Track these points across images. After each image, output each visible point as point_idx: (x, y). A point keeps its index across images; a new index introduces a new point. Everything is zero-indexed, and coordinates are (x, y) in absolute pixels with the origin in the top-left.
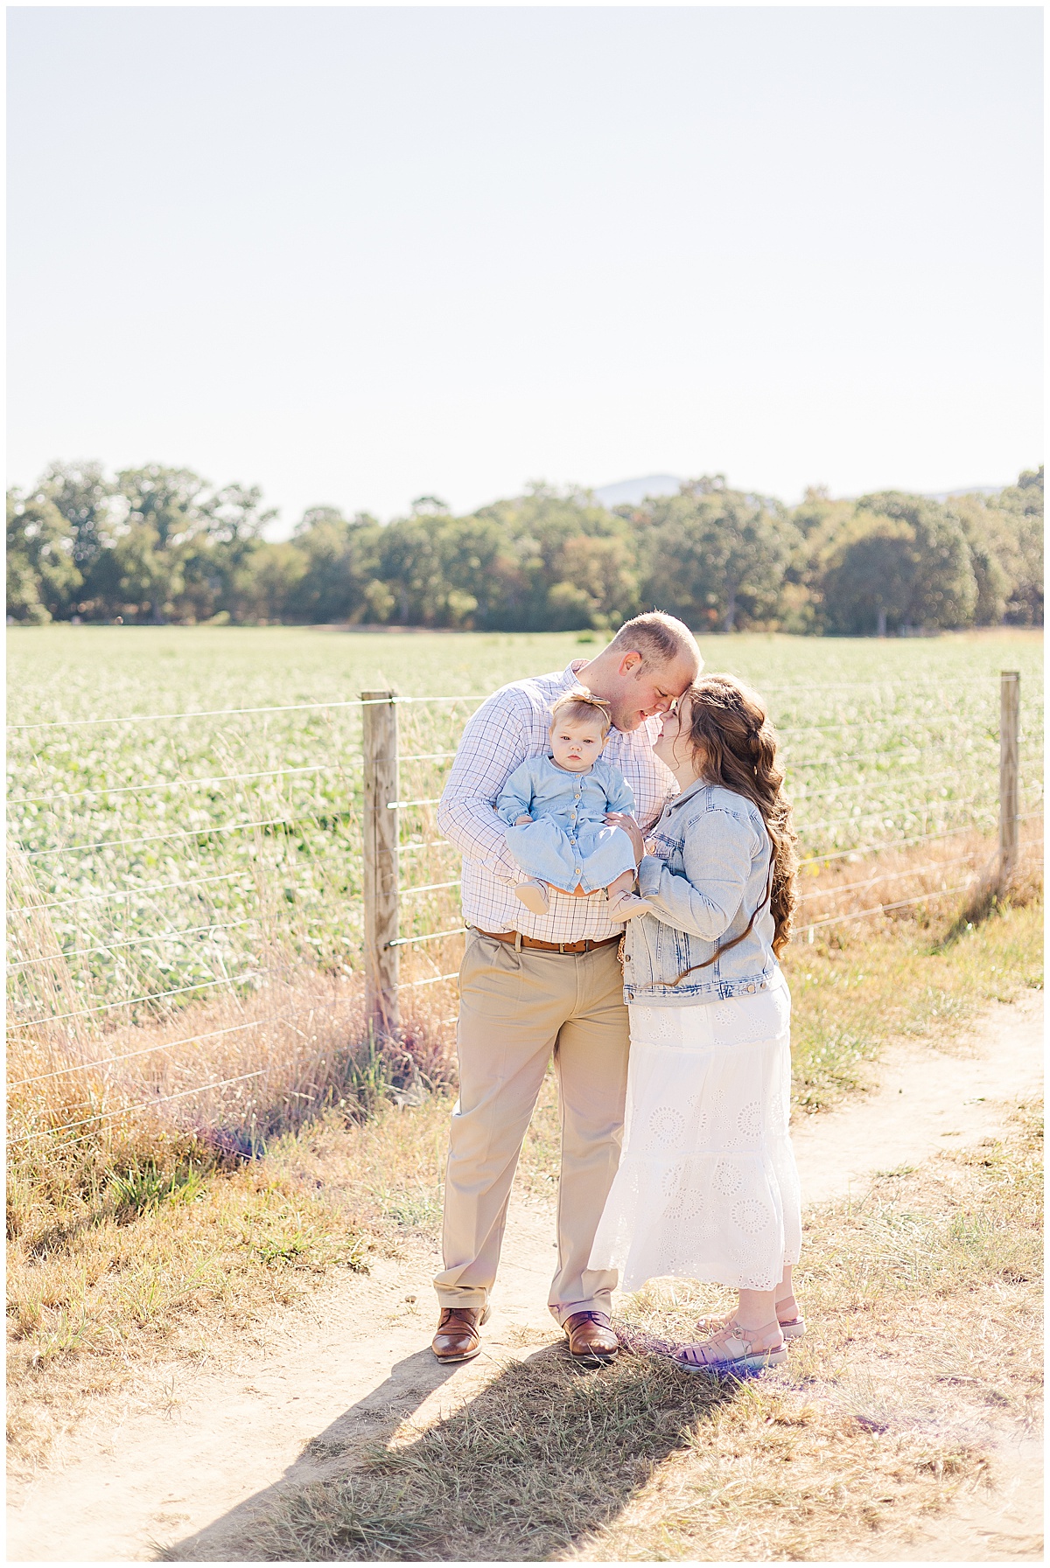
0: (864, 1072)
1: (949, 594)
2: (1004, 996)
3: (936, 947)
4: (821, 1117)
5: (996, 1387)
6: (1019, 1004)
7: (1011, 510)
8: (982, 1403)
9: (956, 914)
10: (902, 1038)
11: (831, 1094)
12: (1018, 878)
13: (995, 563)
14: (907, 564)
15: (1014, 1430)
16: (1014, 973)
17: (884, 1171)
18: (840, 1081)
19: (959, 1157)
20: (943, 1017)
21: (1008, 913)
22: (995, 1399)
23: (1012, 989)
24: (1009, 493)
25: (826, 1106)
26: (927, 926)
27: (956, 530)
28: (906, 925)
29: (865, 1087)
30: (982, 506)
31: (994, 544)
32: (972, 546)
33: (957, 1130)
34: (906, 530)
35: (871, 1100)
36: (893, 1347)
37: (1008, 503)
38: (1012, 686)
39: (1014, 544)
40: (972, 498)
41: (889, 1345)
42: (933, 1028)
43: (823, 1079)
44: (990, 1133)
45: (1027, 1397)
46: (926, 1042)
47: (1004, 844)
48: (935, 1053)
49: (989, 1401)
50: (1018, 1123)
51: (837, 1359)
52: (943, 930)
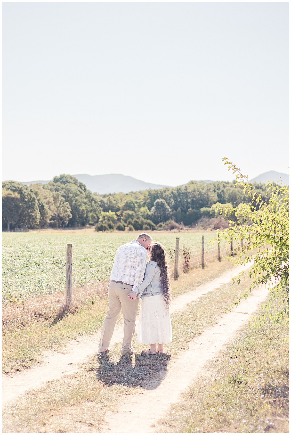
0: (37, 358)
1: (31, 216)
2: (72, 337)
3: (51, 325)
4: (28, 370)
5: (91, 422)
6: (77, 339)
7: (51, 190)
8: (88, 426)
9: (55, 316)
10: (46, 349)
11: (30, 364)
12: (71, 306)
13: (46, 207)
14: (17, 206)
15: (96, 431)
16: (74, 331)
17: (49, 381)
18: (32, 360)
19: (69, 377)
20: (57, 343)
21: (70, 315)
22: (91, 425)
23: (74, 336)
24: (50, 184)
25: (29, 367)
26: (47, 319)
27: (33, 196)
28: (41, 319)
29: (39, 361)
30: (41, 187)
31: (45, 201)
32: (38, 200)
33: (66, 371)
34: (16, 195)
35: (41, 365)
36: (64, 416)
37: (50, 187)
38: (70, 248)
39: (52, 200)
40: (38, 184)
41: (63, 416)
42: (55, 346)
43: (27, 360)
44: (76, 371)
45: (98, 424)
46: (53, 350)
47: (68, 295)
48: (56, 353)
49: (89, 425)
50: (82, 368)
51: (51, 420)
52: (52, 320)
